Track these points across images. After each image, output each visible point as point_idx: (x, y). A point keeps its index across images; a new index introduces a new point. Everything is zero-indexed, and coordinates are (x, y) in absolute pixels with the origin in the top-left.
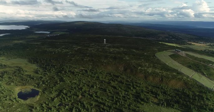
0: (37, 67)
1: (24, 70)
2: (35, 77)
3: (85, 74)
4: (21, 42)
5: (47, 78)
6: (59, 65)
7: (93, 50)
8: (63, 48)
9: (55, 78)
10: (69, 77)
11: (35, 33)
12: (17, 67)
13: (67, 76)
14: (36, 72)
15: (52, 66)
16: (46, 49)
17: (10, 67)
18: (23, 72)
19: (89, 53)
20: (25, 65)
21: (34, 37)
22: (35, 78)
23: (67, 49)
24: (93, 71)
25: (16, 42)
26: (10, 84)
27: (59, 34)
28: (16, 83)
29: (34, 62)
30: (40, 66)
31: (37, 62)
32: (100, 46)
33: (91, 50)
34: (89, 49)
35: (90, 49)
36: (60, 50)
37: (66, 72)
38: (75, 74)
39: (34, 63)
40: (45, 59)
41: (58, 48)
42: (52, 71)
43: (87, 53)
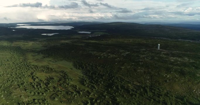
0: (82, 75)
1: (69, 77)
2: (82, 91)
3: (144, 94)
4: (67, 41)
5: (96, 95)
6: (107, 75)
7: (146, 57)
8: (109, 52)
9: (105, 96)
10: (123, 96)
11: (79, 33)
12: (62, 72)
13: (120, 94)
14: (82, 82)
15: (98, 74)
16: (90, 52)
17: (55, 71)
18: (69, 80)
19: (142, 61)
20: (70, 70)
21: (78, 37)
22: (81, 93)
23: (113, 54)
24: (154, 90)
25: (63, 41)
26: (54, 98)
27: (99, 34)
28: (60, 98)
29: (79, 67)
30: (86, 74)
31: (83, 68)
32: (153, 53)
33: (144, 58)
34: (140, 55)
35: (142, 56)
36: (106, 55)
37: (118, 89)
38: (131, 93)
39: (79, 69)
40: (91, 64)
41: (104, 52)
42: (101, 83)
43: (140, 61)
